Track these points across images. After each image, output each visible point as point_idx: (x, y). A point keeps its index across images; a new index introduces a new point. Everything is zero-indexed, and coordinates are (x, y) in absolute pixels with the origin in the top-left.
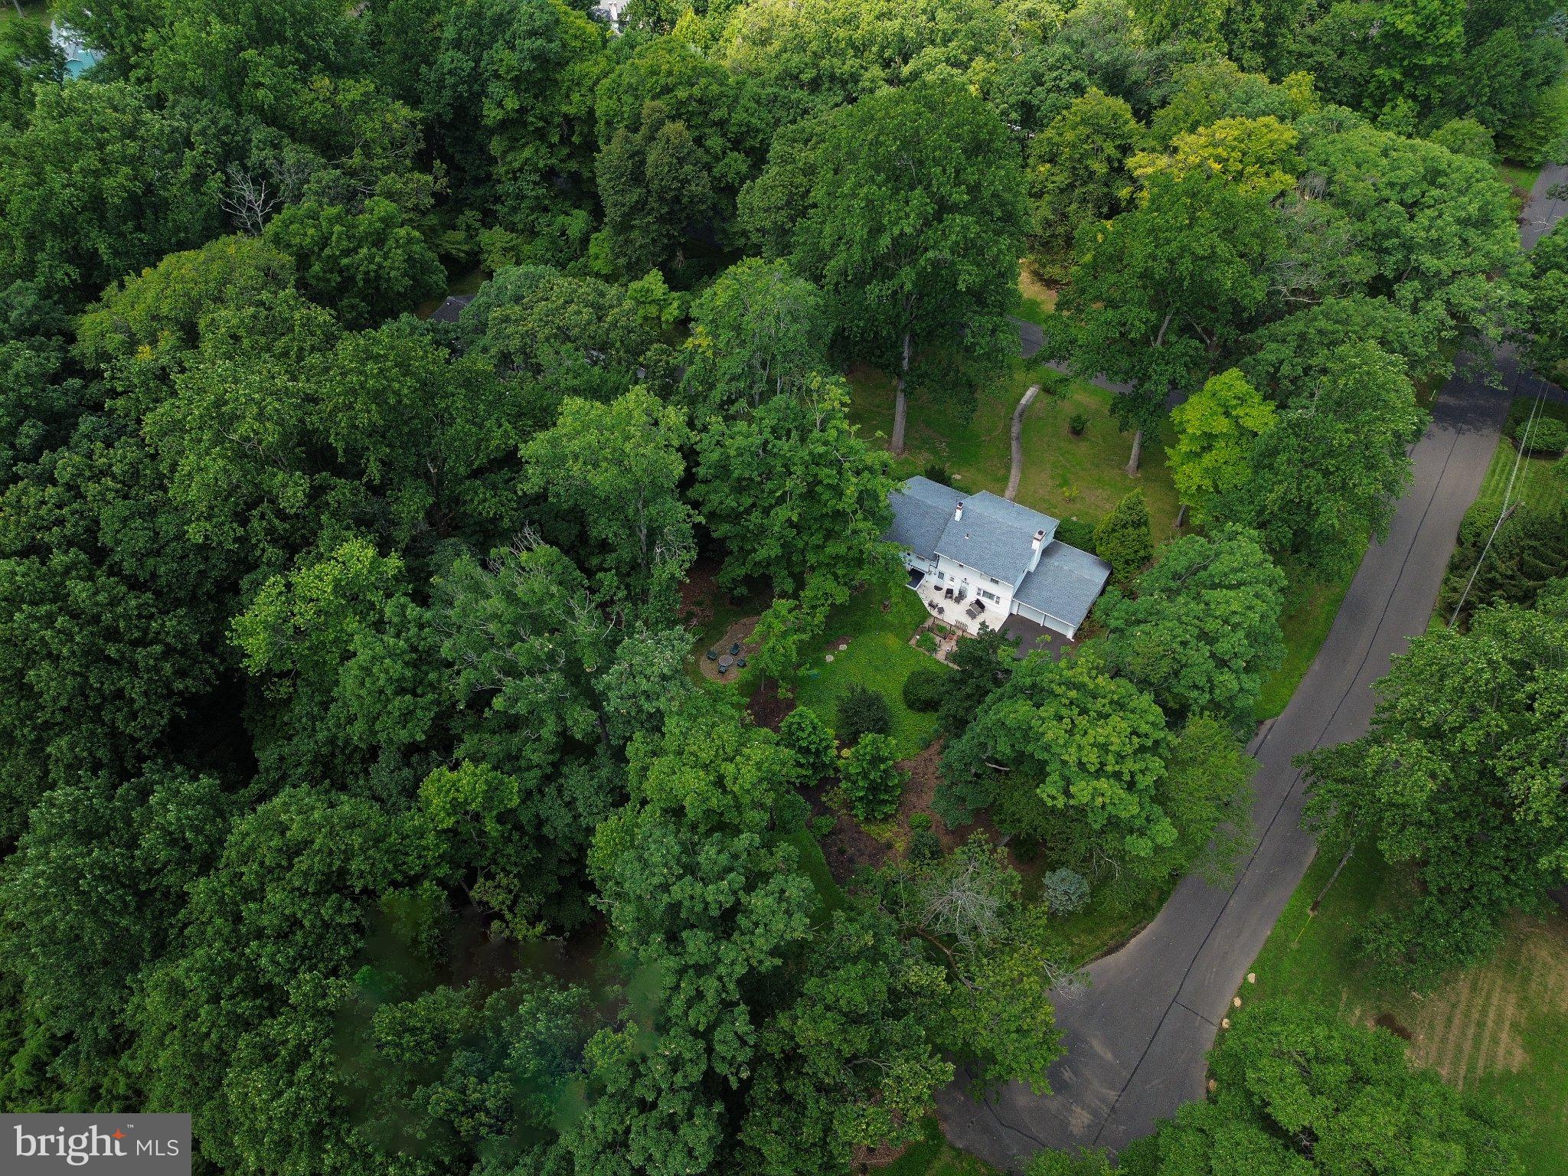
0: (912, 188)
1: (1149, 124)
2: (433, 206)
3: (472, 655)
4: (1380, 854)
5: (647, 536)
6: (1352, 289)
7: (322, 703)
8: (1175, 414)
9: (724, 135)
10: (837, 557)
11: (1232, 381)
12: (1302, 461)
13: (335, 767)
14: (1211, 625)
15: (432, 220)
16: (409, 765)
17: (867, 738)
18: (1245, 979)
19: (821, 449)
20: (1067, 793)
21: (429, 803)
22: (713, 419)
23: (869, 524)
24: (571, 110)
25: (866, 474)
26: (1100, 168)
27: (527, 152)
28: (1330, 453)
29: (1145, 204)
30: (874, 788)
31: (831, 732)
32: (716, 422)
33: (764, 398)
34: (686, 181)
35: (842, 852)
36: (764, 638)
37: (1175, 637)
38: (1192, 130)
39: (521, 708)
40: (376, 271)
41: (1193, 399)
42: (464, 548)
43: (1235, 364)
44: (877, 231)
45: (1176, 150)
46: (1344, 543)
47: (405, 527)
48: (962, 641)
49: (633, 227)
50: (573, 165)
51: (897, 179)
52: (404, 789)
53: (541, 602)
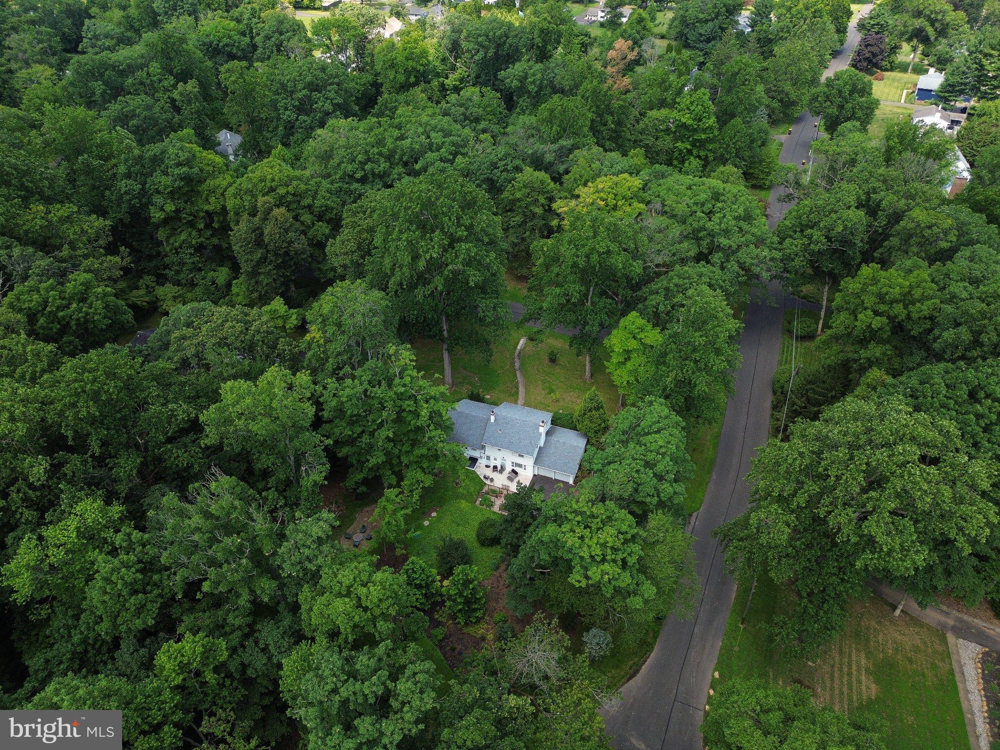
0: (434, 232)
1: (561, 184)
2: (122, 276)
3: (184, 559)
4: (772, 580)
5: (295, 462)
6: (687, 261)
7: (73, 616)
8: (606, 341)
9: (312, 213)
10: (422, 456)
11: (633, 319)
12: (680, 357)
13: (88, 660)
14: (650, 457)
15: (122, 285)
16: (143, 646)
17: (458, 570)
18: (713, 676)
19: (402, 390)
20: (587, 577)
21: (162, 668)
22: (329, 380)
23: (439, 432)
24: (210, 208)
25: (432, 401)
26: (539, 211)
27: (183, 236)
28: (695, 350)
29: (567, 227)
30: (468, 602)
31: (434, 571)
32: (331, 383)
33: (361, 363)
34: (291, 243)
35: (453, 649)
36: (381, 516)
37: (632, 469)
38: (585, 185)
39: (222, 588)
40: (84, 317)
41: (614, 332)
42: (167, 490)
43: (634, 309)
44: (416, 257)
45: (578, 196)
46: (713, 400)
47: (124, 482)
48: (507, 497)
49: (260, 274)
50: (215, 241)
51: (424, 227)
52: (142, 664)
53: (228, 514)
